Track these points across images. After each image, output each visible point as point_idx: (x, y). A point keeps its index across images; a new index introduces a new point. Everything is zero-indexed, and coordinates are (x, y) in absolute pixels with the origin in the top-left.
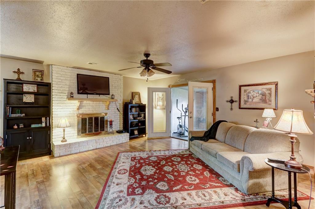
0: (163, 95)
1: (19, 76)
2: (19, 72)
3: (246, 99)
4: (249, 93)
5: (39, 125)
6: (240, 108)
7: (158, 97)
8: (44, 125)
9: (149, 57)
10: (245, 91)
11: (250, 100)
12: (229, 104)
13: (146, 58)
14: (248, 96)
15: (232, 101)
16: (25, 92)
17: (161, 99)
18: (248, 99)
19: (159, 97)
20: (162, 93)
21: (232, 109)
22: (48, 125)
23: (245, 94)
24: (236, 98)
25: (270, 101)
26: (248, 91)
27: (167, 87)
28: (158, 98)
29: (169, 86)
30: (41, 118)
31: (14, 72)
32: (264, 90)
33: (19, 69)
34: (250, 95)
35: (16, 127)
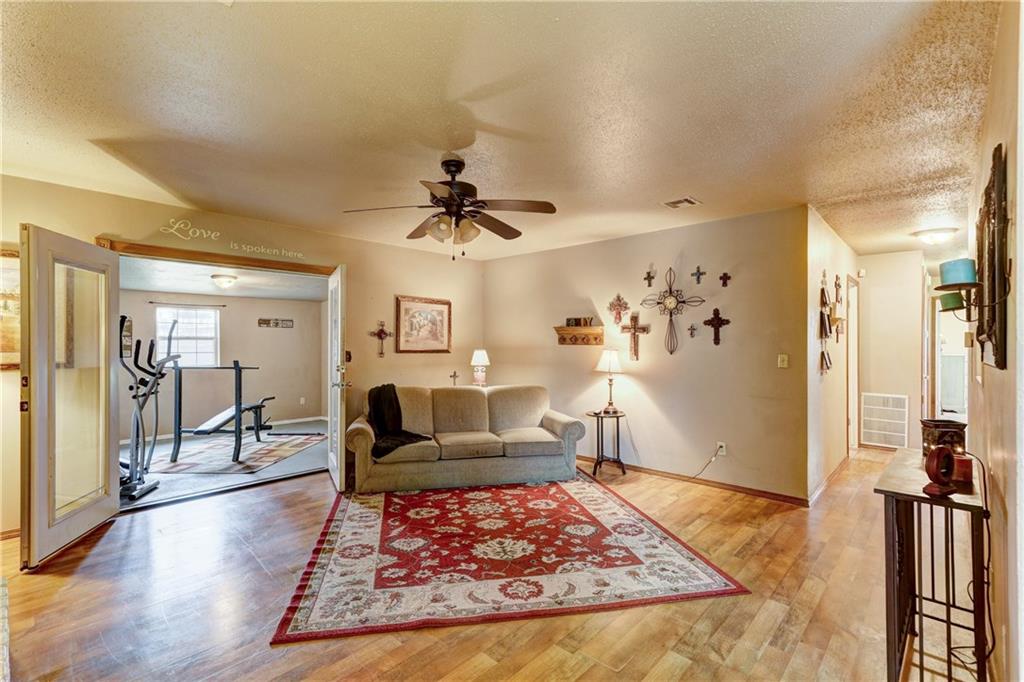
3: (408, 329)
4: (414, 317)
6: (398, 350)
10: (407, 311)
11: (415, 332)
12: (376, 340)
14: (412, 325)
15: (381, 334)
18: (412, 330)
21: (381, 354)
23: (407, 318)
24: (390, 328)
25: (442, 336)
26: (411, 312)
32: (434, 313)
34: (415, 321)
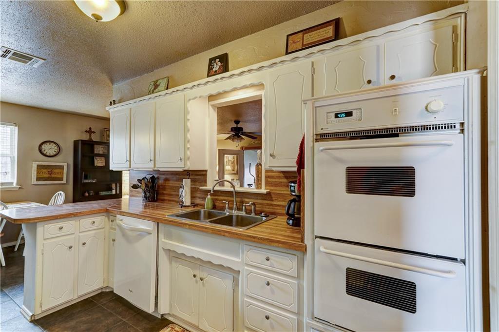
0: (234, 158)
1: (90, 136)
2: (90, 131)
5: (109, 193)
7: (227, 160)
8: (114, 192)
9: (239, 123)
13: (235, 126)
16: (96, 154)
17: (231, 162)
19: (229, 160)
20: (233, 156)
22: (118, 193)
27: (240, 149)
28: (226, 162)
29: (242, 148)
30: (112, 185)
31: (86, 131)
33: (90, 128)
35: (87, 194)
